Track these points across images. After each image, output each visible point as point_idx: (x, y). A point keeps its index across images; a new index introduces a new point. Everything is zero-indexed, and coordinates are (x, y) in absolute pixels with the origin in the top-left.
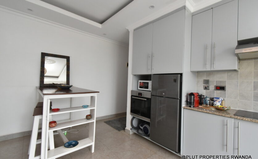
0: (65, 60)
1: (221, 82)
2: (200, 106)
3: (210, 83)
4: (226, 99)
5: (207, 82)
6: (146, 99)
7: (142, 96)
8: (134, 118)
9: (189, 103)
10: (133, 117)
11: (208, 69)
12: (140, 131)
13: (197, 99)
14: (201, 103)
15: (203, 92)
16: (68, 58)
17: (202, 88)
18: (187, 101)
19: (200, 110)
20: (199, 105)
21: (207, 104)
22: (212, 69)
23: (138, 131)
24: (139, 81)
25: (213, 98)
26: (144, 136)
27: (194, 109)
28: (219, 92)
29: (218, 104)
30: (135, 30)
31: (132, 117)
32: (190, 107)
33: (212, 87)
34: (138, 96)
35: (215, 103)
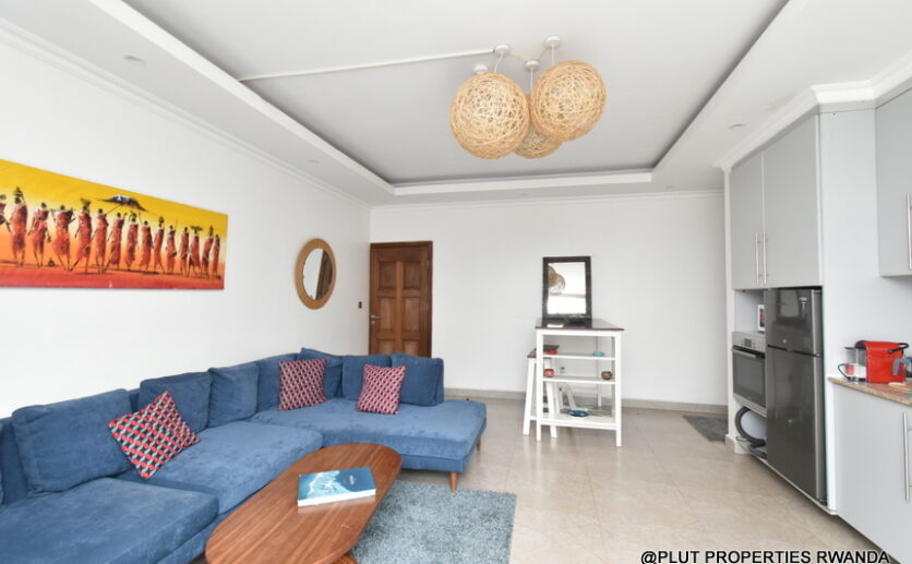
0: (582, 265)
6: (754, 356)
7: (752, 348)
8: (745, 410)
10: (742, 406)
16: (587, 260)
24: (759, 307)
30: (734, 168)
34: (744, 347)
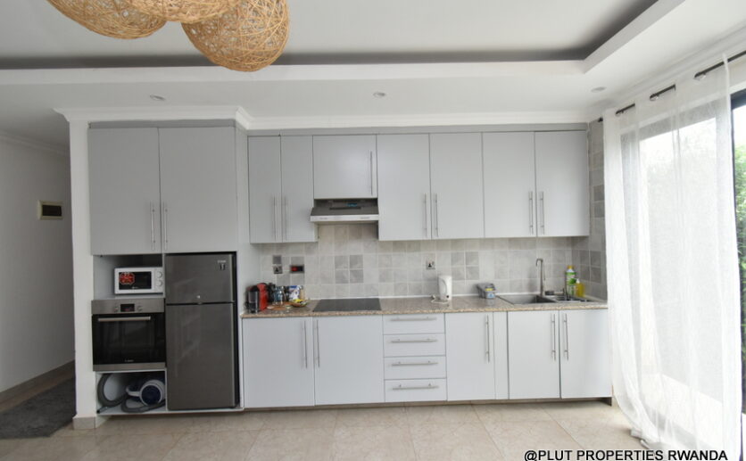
1: (297, 258)
2: (269, 308)
3: (283, 261)
4: (305, 286)
5: (277, 259)
6: (149, 318)
7: (136, 312)
8: (106, 377)
9: (250, 307)
10: (104, 374)
11: (279, 240)
12: (131, 405)
13: (263, 294)
14: (270, 300)
15: (272, 278)
17: (272, 271)
18: (247, 304)
19: (269, 315)
20: (268, 305)
21: (279, 301)
22: (284, 241)
23: (124, 408)
24: (118, 271)
25: (288, 288)
26: (149, 410)
27: (261, 315)
28: (296, 275)
29: (294, 297)
31: (99, 377)
32: (253, 312)
33: (286, 269)
34: (119, 312)
35: (291, 296)
